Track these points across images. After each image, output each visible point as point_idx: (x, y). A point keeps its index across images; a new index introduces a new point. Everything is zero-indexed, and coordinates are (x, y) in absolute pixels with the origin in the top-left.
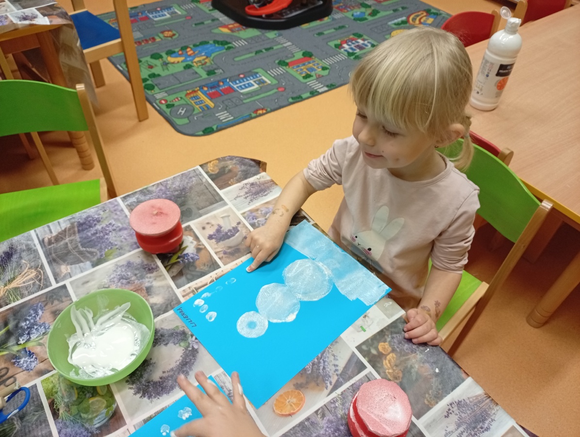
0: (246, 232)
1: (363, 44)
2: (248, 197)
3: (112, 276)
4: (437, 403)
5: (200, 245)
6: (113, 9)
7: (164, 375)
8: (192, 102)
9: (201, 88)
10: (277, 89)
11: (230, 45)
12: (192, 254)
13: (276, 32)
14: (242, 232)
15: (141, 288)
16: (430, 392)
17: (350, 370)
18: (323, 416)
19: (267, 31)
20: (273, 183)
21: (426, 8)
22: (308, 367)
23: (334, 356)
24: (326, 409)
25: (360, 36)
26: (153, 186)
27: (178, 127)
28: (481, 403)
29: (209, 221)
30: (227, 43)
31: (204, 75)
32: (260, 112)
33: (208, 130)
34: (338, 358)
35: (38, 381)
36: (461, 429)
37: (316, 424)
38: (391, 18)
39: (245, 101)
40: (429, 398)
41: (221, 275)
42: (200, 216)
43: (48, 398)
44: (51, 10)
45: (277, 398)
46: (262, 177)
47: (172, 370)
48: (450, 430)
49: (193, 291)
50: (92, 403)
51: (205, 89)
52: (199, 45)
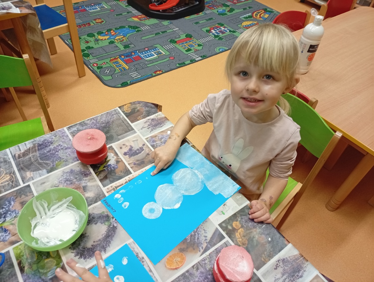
0: (148, 151)
1: (224, 30)
2: (150, 127)
3: (60, 179)
4: (269, 260)
5: (119, 159)
6: (62, 4)
7: (95, 244)
8: (114, 65)
9: (120, 56)
10: (169, 58)
11: (139, 29)
12: (113, 164)
13: (169, 21)
14: (146, 150)
15: (80, 187)
16: (265, 253)
17: (215, 240)
18: (198, 269)
19: (163, 20)
20: (166, 119)
21: (264, 8)
22: (188, 237)
23: (204, 230)
24: (199, 265)
25: (222, 25)
26: (88, 120)
27: (104, 81)
28: (298, 260)
29: (125, 144)
30: (137, 28)
31: (122, 48)
32: (159, 72)
33: (125, 84)
34: (207, 232)
35: (10, 249)
36: (285, 277)
37: (193, 274)
38: (242, 14)
39: (148, 66)
40: (264, 257)
41: (132, 178)
42: (119, 140)
43: (17, 259)
44: (21, 3)
45: (168, 258)
46: (159, 115)
47: (100, 240)
48: (278, 278)
49: (114, 189)
50: (47, 262)
51: (123, 57)
52: (119, 28)
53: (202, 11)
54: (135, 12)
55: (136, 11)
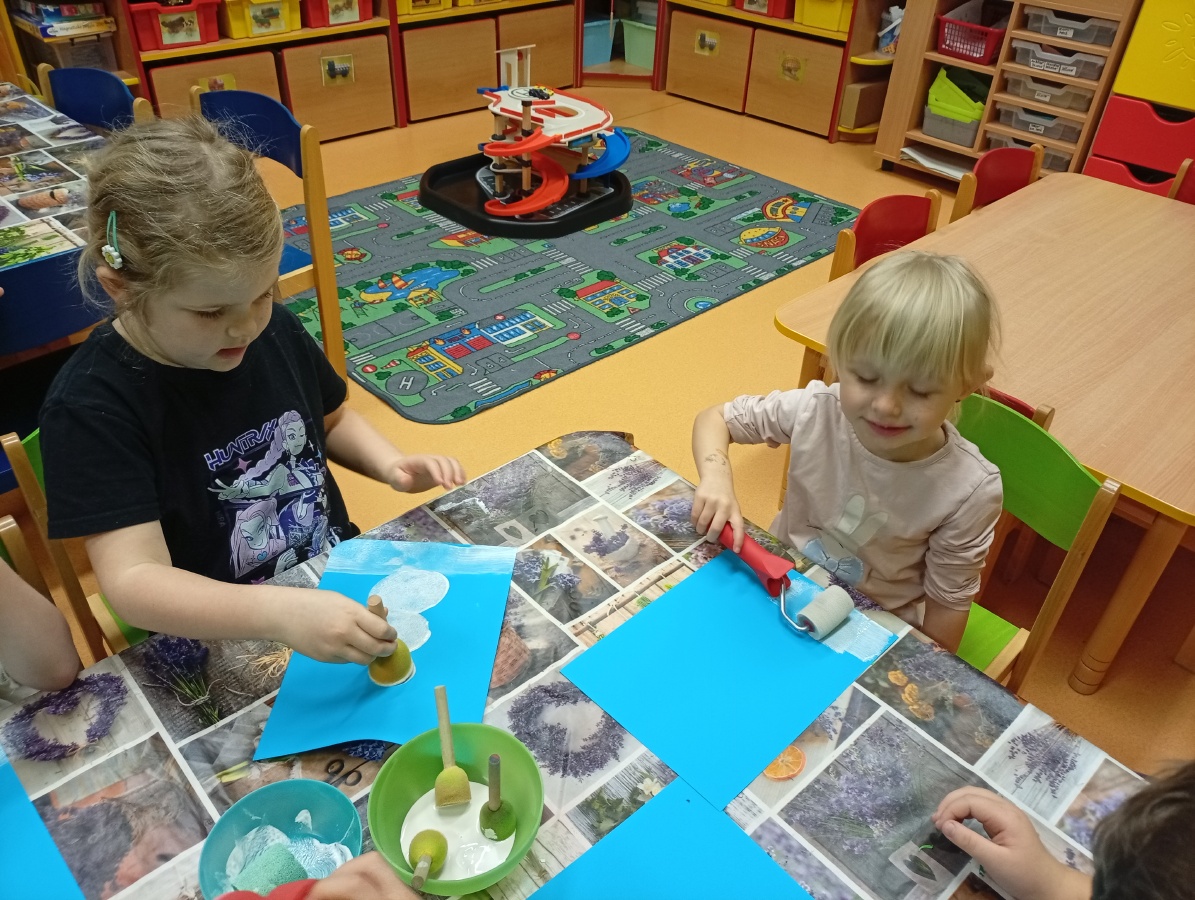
0: (639, 537)
1: (697, 254)
2: (625, 487)
4: (993, 741)
5: (576, 562)
8: (422, 366)
9: (433, 341)
10: (567, 336)
11: (468, 267)
12: (568, 574)
13: (543, 242)
14: (635, 538)
15: (508, 629)
16: (980, 728)
17: (858, 711)
19: (528, 241)
20: (658, 465)
21: (791, 191)
24: (840, 765)
25: (690, 242)
27: (404, 410)
28: (1054, 735)
29: (578, 527)
30: (462, 264)
31: (433, 320)
32: (547, 375)
33: (462, 412)
36: (1036, 770)
37: (831, 785)
38: (735, 210)
39: (515, 359)
40: (980, 737)
41: (623, 600)
42: (563, 520)
47: (595, 736)
48: (1022, 774)
49: (588, 628)
51: (441, 343)
52: (413, 270)
53: (627, 211)
54: (445, 223)
55: (450, 222)
